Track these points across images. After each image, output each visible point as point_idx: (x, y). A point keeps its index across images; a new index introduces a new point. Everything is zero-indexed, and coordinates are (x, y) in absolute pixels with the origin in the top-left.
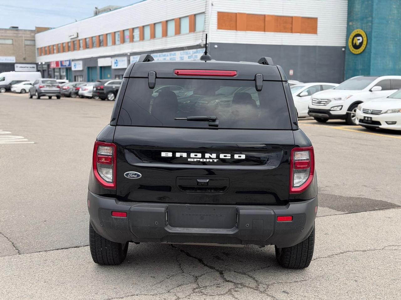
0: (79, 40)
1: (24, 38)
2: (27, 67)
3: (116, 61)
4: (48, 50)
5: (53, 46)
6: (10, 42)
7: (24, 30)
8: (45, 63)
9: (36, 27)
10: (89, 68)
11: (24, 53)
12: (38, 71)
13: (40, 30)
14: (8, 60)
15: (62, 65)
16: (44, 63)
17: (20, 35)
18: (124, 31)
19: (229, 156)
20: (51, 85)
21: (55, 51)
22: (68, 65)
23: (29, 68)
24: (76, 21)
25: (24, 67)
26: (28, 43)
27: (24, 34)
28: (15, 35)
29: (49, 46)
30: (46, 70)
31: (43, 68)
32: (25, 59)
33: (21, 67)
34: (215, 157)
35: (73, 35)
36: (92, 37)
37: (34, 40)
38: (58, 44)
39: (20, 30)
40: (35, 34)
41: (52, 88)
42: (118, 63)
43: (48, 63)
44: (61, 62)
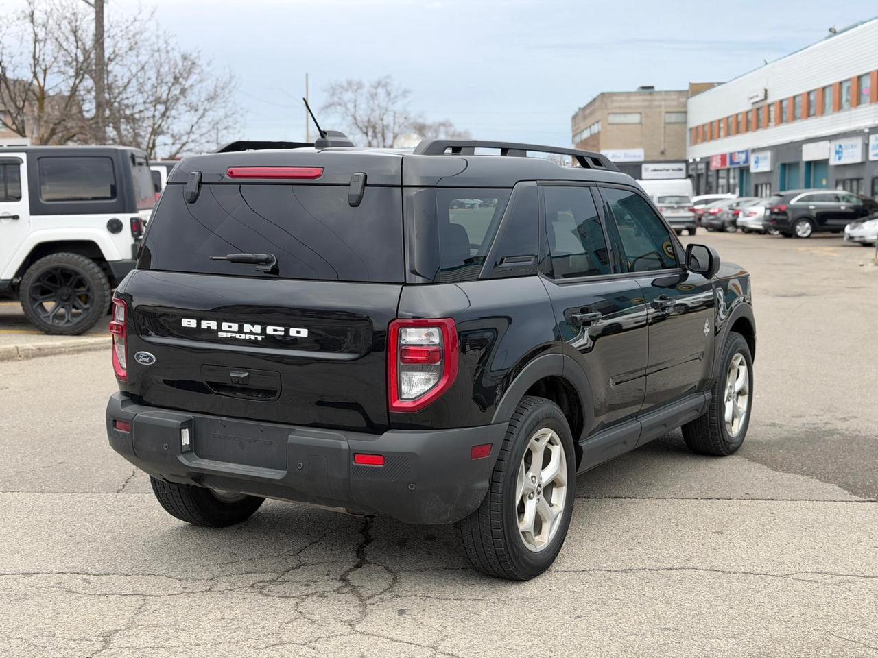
0: (769, 106)
1: (663, 110)
2: (668, 170)
3: (837, 147)
4: (709, 132)
5: (719, 121)
6: (635, 118)
7: (665, 92)
8: (701, 158)
9: (690, 84)
10: (784, 166)
11: (662, 139)
12: (689, 176)
13: (698, 89)
14: (629, 157)
15: (732, 163)
16: (698, 160)
17: (656, 103)
18: (859, 77)
19: (280, 331)
20: (676, 206)
21: (722, 133)
22: (744, 162)
23: (671, 172)
24: (766, 64)
25: (661, 170)
26: (673, 118)
27: (665, 100)
28: (646, 104)
29: (711, 123)
30: (702, 174)
31: (697, 169)
32: (663, 153)
33: (655, 170)
34: (259, 332)
35: (757, 96)
36: (794, 97)
37: (685, 113)
38: (728, 118)
39: (659, 92)
40: (688, 98)
41: (678, 212)
42: (842, 152)
43: (707, 160)
44: (732, 155)
